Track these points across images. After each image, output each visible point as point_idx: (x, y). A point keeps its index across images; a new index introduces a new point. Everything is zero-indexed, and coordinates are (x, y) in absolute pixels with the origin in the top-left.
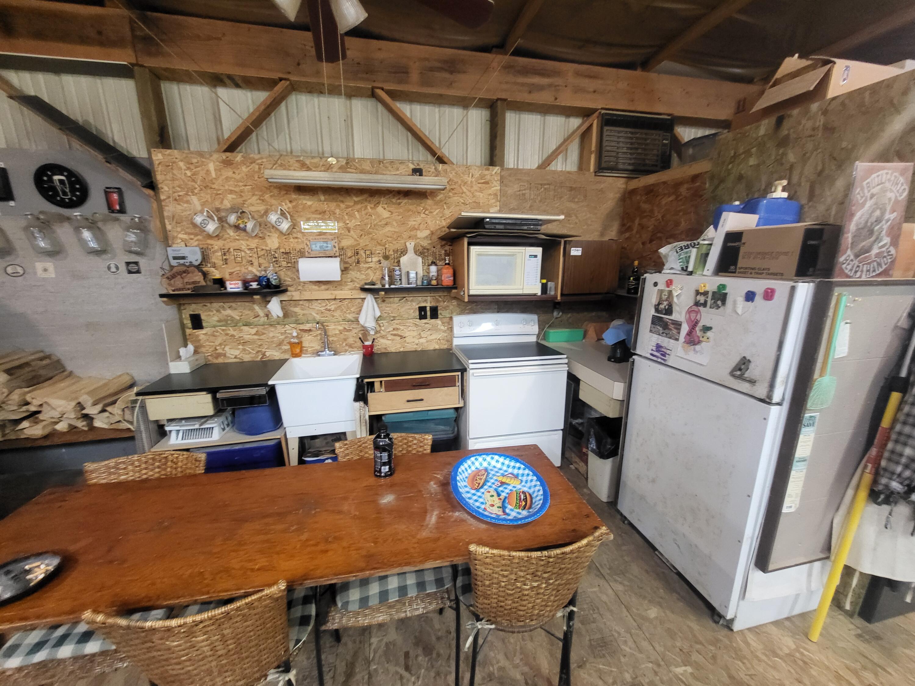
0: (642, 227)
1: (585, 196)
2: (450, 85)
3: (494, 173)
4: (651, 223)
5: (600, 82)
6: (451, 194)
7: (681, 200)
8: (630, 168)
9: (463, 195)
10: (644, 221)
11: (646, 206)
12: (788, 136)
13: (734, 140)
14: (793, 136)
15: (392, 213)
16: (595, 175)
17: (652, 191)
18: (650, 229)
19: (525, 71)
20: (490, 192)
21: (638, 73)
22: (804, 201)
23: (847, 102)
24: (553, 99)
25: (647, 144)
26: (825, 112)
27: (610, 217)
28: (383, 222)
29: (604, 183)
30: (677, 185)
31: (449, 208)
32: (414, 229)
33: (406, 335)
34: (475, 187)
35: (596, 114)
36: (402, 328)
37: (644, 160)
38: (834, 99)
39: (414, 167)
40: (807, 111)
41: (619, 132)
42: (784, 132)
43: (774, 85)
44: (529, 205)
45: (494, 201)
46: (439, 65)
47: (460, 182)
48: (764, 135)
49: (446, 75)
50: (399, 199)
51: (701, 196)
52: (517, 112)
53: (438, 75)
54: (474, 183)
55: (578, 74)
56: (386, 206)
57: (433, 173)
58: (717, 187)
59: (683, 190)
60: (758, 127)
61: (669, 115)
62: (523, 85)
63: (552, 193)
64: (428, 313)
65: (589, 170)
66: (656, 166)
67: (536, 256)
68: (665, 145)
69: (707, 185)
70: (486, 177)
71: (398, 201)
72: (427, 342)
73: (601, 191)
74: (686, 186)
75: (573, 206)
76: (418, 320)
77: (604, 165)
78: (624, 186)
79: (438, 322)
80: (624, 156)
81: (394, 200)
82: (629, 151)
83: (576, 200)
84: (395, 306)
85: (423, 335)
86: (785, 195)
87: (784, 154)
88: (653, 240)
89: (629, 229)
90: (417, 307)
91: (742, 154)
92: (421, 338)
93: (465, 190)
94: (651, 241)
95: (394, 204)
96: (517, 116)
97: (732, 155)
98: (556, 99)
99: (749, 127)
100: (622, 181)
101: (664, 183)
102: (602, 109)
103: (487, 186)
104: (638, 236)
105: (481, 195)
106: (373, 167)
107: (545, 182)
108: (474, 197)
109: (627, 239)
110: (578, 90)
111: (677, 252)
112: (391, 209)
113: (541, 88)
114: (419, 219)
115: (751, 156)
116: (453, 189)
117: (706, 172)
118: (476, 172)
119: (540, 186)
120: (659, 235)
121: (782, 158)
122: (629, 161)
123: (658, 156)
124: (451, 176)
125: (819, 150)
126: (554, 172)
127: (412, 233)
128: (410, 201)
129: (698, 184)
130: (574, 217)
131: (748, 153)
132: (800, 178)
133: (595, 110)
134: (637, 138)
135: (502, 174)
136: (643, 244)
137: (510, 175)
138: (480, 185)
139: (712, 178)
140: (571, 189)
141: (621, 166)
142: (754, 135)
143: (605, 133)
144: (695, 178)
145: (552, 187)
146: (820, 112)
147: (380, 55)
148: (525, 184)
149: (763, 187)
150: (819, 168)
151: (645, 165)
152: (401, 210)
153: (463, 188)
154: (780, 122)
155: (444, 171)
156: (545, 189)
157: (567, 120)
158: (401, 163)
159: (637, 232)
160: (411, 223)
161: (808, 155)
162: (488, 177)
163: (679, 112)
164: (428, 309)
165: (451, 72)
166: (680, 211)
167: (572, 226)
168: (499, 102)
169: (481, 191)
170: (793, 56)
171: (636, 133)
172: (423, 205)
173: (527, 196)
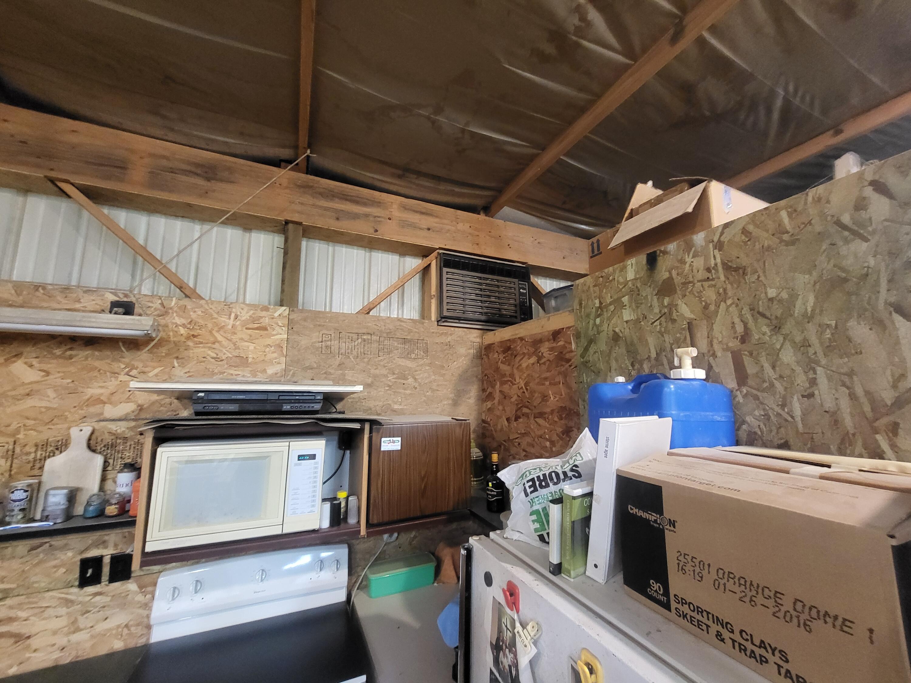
0: (505, 396)
1: (426, 351)
2: (206, 194)
3: (276, 315)
4: (514, 392)
5: (437, 220)
6: (190, 344)
7: (544, 363)
8: (483, 318)
9: (217, 345)
10: (506, 388)
11: (504, 368)
12: (671, 278)
13: (594, 286)
14: (678, 280)
15: (48, 373)
16: (438, 325)
17: (509, 348)
18: (513, 400)
19: (331, 195)
20: (268, 341)
21: (482, 217)
22: (732, 384)
23: (751, 228)
24: (372, 231)
25: (499, 292)
26: (719, 246)
27: (464, 379)
28: (22, 391)
29: (451, 335)
30: (537, 342)
31: (182, 365)
32: (99, 401)
33: (34, 630)
34: (240, 335)
35: (435, 254)
36: (23, 614)
37: (500, 309)
38: (726, 226)
39: (117, 299)
40: (689, 246)
41: (463, 276)
42: (662, 273)
43: (631, 216)
44: (337, 363)
45: (275, 355)
46: (188, 168)
47: (210, 326)
48: (636, 279)
49: (201, 182)
50: (71, 349)
51: (568, 360)
52: (331, 244)
53: (184, 178)
54: (239, 328)
55: (405, 208)
56: (35, 362)
57: (156, 309)
58: (586, 349)
59: (544, 349)
60: (623, 269)
61: (523, 263)
62: (326, 209)
63: (375, 345)
64: (106, 570)
65: (430, 318)
66: (516, 317)
67: (313, 457)
68: (521, 294)
69: (573, 346)
70: (262, 320)
71: (69, 353)
72: (92, 637)
73: (449, 345)
74: (547, 345)
75: (409, 364)
76: (75, 590)
77: (446, 313)
78: (478, 340)
79: (131, 586)
80: (473, 303)
81: (58, 352)
82: (480, 298)
83: (413, 356)
84: (15, 564)
85: (83, 622)
86: (701, 374)
87: (672, 306)
88: (520, 418)
89: (490, 397)
90: (79, 558)
91: (610, 304)
92: (78, 630)
93: (220, 338)
94: (517, 418)
95: (60, 357)
96: (331, 248)
97: (597, 305)
98: (376, 231)
99: (611, 269)
100: (476, 333)
101: (521, 339)
102: (440, 248)
103: (262, 332)
104: (501, 408)
105: (252, 347)
106: (18, 295)
107: (364, 331)
108: (237, 348)
109: (489, 409)
110: (404, 224)
111: (527, 495)
112: (45, 367)
113: (355, 216)
114: (112, 384)
115: (623, 306)
116: (194, 336)
117: (569, 328)
118: (244, 312)
119: (355, 336)
120: (525, 410)
121: (670, 313)
122: (481, 310)
123: (515, 306)
124: (193, 316)
125: (729, 302)
126: (378, 318)
127: (92, 410)
128: (97, 353)
129: (561, 343)
130: (411, 380)
131: (618, 303)
132: (711, 344)
133: (432, 250)
134: (487, 284)
135: (291, 317)
136: (508, 420)
137: (305, 320)
138: (249, 332)
139: (578, 336)
140: (405, 341)
141: (471, 316)
142: (621, 280)
143: (445, 276)
144: (556, 334)
145: (374, 338)
146: (711, 245)
147: (74, 139)
148: (331, 332)
149: (653, 355)
150: (740, 328)
151: (501, 315)
152: (72, 369)
153: (217, 335)
154: (652, 260)
155: (180, 308)
156: (364, 340)
157: (402, 259)
158: (85, 292)
159: (499, 403)
160: (94, 391)
161: (712, 308)
162: (266, 321)
163: (533, 261)
164: (107, 560)
165: (208, 179)
166: (546, 379)
167: (408, 392)
168: (290, 226)
169: (251, 340)
170: (645, 182)
171: (487, 279)
172: (127, 360)
173: (335, 349)
